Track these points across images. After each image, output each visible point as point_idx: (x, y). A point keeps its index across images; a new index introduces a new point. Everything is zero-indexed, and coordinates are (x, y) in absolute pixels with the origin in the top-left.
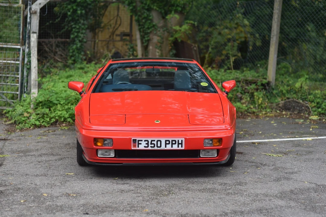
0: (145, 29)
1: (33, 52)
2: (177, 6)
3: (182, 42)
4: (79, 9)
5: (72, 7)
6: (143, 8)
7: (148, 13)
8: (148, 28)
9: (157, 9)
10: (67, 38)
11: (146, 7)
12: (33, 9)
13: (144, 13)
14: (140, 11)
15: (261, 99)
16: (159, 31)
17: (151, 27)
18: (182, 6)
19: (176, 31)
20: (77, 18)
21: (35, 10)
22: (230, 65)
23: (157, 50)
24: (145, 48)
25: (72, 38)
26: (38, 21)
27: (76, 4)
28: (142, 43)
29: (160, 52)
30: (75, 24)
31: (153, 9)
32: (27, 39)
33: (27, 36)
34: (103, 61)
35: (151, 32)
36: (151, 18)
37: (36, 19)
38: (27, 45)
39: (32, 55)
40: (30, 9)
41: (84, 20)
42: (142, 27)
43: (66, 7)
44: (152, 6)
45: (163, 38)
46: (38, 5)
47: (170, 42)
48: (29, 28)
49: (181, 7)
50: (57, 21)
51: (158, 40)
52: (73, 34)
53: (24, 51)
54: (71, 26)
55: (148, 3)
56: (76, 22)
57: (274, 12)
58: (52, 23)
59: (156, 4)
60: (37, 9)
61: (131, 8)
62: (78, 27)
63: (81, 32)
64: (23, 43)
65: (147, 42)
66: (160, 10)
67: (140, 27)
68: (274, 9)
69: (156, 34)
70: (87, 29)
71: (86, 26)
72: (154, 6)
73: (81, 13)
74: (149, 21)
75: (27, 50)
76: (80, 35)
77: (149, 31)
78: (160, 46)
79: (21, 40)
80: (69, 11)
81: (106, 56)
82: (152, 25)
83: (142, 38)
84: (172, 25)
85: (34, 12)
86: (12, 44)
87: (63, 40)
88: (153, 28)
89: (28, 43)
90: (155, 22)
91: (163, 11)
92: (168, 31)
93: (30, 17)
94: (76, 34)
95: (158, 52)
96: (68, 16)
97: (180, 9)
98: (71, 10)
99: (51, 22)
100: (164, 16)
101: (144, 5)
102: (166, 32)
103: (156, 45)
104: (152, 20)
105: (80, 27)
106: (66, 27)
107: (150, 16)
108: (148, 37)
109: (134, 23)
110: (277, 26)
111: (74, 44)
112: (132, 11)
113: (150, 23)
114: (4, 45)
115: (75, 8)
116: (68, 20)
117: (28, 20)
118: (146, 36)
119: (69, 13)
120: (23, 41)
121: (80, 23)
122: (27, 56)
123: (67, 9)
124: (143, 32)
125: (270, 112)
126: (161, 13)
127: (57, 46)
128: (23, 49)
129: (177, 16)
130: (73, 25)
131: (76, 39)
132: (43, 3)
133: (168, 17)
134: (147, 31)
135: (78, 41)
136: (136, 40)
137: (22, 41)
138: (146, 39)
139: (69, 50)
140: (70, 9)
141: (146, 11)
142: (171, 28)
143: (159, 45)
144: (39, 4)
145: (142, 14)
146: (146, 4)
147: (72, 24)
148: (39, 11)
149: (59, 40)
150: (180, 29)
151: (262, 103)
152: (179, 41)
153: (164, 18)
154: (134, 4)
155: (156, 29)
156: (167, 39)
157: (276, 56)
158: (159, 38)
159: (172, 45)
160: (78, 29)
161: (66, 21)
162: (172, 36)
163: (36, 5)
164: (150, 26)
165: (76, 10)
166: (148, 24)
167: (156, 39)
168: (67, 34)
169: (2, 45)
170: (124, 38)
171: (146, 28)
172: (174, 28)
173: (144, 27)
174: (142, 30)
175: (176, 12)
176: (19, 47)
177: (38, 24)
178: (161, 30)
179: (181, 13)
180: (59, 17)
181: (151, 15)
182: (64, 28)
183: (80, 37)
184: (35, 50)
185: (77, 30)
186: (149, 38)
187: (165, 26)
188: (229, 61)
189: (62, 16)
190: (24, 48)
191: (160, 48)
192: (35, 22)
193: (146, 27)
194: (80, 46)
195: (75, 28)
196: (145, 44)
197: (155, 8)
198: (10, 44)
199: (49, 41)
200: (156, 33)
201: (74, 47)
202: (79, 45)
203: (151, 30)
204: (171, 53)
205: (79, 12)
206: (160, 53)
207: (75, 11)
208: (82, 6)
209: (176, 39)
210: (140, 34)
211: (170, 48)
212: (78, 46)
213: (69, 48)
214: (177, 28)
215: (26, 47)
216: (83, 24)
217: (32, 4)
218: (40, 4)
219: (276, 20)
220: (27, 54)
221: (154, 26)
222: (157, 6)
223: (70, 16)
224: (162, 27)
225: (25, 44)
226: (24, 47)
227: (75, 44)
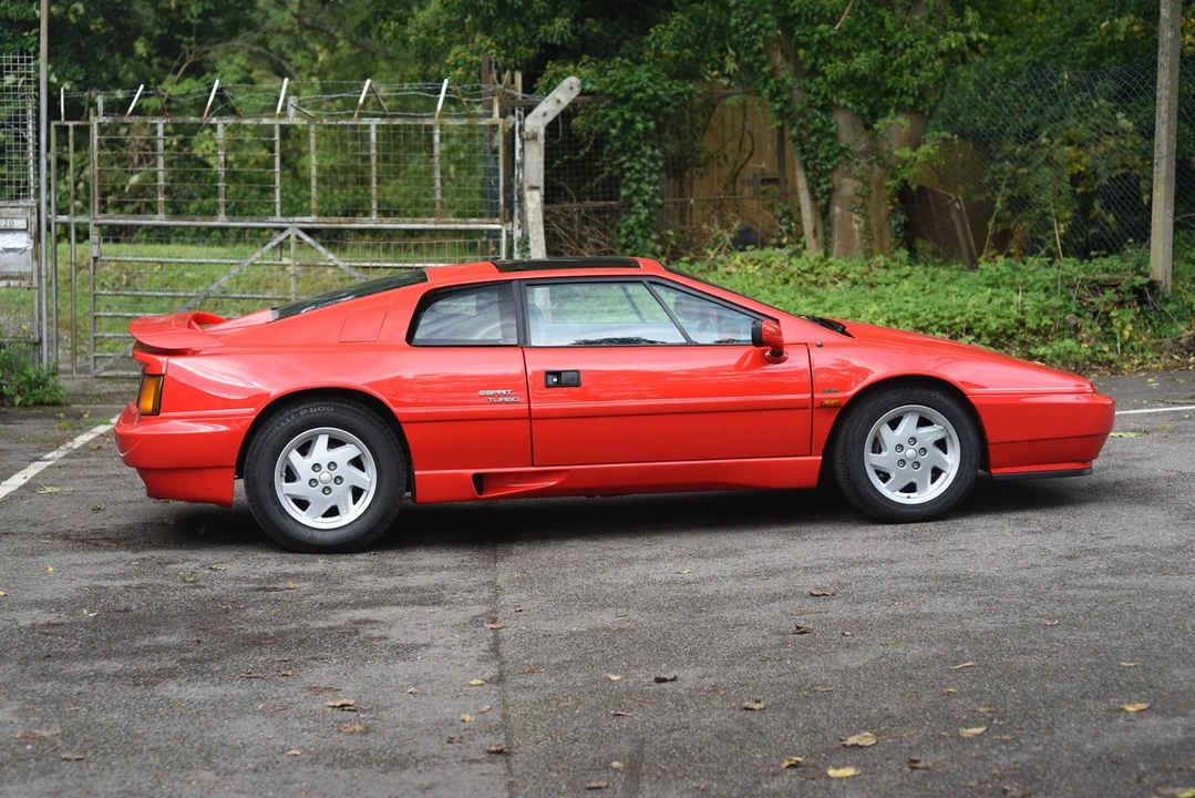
0: (818, 161)
1: (534, 235)
2: (903, 93)
3: (921, 189)
4: (639, 118)
5: (622, 114)
6: (810, 104)
7: (824, 118)
8: (827, 158)
9: (850, 105)
10: (611, 199)
11: (819, 103)
12: (527, 129)
13: (816, 117)
14: (802, 114)
15: (1130, 327)
16: (857, 164)
17: (836, 155)
18: (917, 93)
19: (904, 163)
20: (635, 143)
21: (532, 130)
22: (1055, 244)
23: (855, 217)
24: (824, 212)
25: (625, 197)
26: (542, 158)
27: (631, 105)
28: (814, 199)
29: (862, 220)
30: (630, 160)
31: (838, 106)
32: (516, 204)
33: (516, 198)
34: (711, 253)
35: (835, 168)
36: (832, 129)
37: (536, 154)
38: (517, 221)
39: (531, 245)
40: (522, 128)
41: (653, 148)
42: (812, 155)
43: (606, 115)
44: (835, 100)
45: (867, 184)
46: (540, 118)
47: (889, 193)
48: (521, 176)
49: (913, 95)
50: (582, 153)
51: (855, 189)
52: (627, 186)
53: (510, 236)
54: (621, 165)
55: (823, 92)
56: (634, 152)
57: (1158, 94)
58: (570, 161)
59: (844, 93)
60: (538, 127)
61: (777, 106)
62: (638, 167)
63: (647, 179)
64: (507, 218)
65: (826, 197)
66: (856, 108)
67: (805, 157)
68: (1159, 86)
69: (848, 174)
70: (661, 170)
71: (661, 163)
72: (839, 98)
73: (646, 128)
74: (829, 140)
75: (517, 234)
76: (645, 187)
77: (829, 167)
78: (863, 204)
79: (502, 209)
80: (614, 127)
81: (717, 241)
82: (837, 151)
83: (813, 186)
84: (891, 146)
85: (530, 136)
86: (480, 220)
87: (601, 203)
88: (839, 158)
89: (519, 216)
90: (846, 139)
91: (865, 111)
92: (881, 162)
93: (522, 150)
94: (634, 186)
95: (858, 222)
96: (611, 139)
97: (911, 101)
98: (619, 124)
99: (566, 157)
100: (868, 122)
101: (812, 98)
102: (875, 165)
103: (852, 202)
104: (834, 136)
105: (644, 165)
106: (607, 169)
107: (832, 125)
108: (828, 182)
109: (790, 146)
110: (1169, 130)
111: (629, 213)
112: (781, 114)
113: (830, 144)
114: (460, 223)
115: (627, 115)
116: (609, 151)
117: (518, 157)
118: (822, 181)
119: (613, 132)
120: (508, 211)
121: (643, 155)
122: (518, 247)
123: (607, 119)
124: (814, 169)
125: (1155, 360)
126: (860, 114)
127: (586, 221)
128: (507, 232)
129: (903, 122)
130: (625, 161)
131: (635, 199)
132: (553, 111)
133: (879, 125)
134: (824, 167)
135: (640, 204)
136: (795, 193)
137: (505, 212)
138: (824, 187)
139: (618, 231)
140: (616, 119)
141: (819, 114)
142: (890, 153)
143: (861, 200)
144: (541, 114)
145: (809, 121)
146: (817, 94)
147: (624, 158)
148: (542, 132)
149: (589, 203)
150: (914, 154)
151: (1131, 338)
152: (914, 187)
153: (868, 127)
154: (786, 97)
155: (847, 157)
156: (880, 185)
157: (1170, 212)
158: (857, 184)
159: (896, 200)
160: (637, 172)
161: (605, 152)
162: (893, 177)
163: (536, 117)
164: (831, 153)
165: (633, 122)
166: (828, 148)
167: (849, 186)
168: (611, 188)
169: (454, 223)
170: (763, 188)
171: (822, 159)
172: (896, 153)
173: (816, 157)
174: (809, 163)
175: (900, 109)
176: (498, 227)
177: (542, 166)
178: (863, 161)
179: (913, 111)
180: (588, 141)
181: (832, 121)
182: (603, 172)
183: (646, 193)
184: (538, 233)
185: (637, 176)
186: (830, 186)
187: (874, 149)
188: (1050, 233)
189: (595, 141)
190: (509, 228)
191: (863, 209)
192: (535, 160)
193: (822, 155)
194: (647, 218)
195: (629, 169)
196: (823, 202)
197: (842, 101)
198: (475, 220)
199: (562, 210)
200: (850, 170)
201: (632, 221)
202: (644, 213)
203: (834, 162)
204: (894, 223)
205: (640, 126)
206: (862, 225)
207: (628, 125)
208: (646, 111)
209: (905, 182)
210: (807, 176)
211: (890, 208)
212: (643, 217)
213: (618, 225)
214: (906, 153)
215: (516, 226)
216: (653, 158)
217: (525, 116)
218: (545, 114)
219: (1165, 116)
220: (518, 243)
221: (842, 150)
222: (846, 98)
223: (616, 138)
224: (864, 154)
225: (511, 219)
226: (510, 224)
227: (634, 213)
